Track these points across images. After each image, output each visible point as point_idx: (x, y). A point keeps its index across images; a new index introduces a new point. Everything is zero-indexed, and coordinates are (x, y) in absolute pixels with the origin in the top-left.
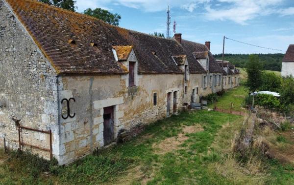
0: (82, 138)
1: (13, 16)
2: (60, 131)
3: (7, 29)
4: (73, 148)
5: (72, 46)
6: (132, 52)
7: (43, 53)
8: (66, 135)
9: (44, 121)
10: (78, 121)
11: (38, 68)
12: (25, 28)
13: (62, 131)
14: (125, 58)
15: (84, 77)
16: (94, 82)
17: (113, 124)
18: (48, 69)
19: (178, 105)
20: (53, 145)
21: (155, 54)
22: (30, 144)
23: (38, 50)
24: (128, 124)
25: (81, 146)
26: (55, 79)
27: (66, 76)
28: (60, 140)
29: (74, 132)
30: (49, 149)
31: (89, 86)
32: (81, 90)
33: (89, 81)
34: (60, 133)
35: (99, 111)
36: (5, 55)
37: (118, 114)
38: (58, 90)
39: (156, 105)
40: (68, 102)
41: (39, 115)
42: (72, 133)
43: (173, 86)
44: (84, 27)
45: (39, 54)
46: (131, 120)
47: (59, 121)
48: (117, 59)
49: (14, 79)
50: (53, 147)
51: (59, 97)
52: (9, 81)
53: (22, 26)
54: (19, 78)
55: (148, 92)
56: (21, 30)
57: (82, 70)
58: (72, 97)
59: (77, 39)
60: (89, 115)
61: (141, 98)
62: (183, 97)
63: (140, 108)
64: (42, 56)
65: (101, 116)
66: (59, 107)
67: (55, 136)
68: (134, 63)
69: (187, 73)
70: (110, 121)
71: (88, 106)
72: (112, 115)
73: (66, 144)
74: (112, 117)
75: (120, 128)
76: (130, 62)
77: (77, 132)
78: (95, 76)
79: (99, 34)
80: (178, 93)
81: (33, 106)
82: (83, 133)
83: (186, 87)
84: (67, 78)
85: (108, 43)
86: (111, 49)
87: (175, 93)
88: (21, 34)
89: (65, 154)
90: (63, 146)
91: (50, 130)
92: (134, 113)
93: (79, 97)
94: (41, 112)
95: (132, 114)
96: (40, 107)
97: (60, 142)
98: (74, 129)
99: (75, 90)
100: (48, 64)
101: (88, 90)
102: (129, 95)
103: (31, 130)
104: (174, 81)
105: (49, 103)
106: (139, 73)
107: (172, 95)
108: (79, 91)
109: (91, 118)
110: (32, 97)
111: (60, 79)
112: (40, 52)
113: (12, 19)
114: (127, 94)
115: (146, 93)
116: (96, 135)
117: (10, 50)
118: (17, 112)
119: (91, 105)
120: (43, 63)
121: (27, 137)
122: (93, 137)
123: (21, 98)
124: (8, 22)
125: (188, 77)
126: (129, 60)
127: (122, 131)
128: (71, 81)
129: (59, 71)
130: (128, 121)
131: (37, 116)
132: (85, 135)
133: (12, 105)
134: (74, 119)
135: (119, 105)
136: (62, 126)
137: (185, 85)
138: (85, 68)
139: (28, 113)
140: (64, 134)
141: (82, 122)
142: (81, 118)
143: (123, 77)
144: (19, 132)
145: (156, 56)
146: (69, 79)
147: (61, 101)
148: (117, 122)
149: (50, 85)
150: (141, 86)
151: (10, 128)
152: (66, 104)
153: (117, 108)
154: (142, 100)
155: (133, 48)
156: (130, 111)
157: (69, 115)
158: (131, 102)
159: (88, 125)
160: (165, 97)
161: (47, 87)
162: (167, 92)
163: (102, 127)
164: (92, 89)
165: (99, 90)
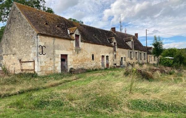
0: (49, 66)
1: (20, 13)
2: (38, 60)
3: (17, 18)
4: (44, 69)
5: (46, 25)
6: (77, 30)
7: (31, 26)
8: (41, 62)
9: (31, 57)
10: (47, 57)
11: (29, 33)
12: (24, 17)
13: (39, 60)
14: (73, 32)
15: (50, 38)
16: (55, 41)
17: (67, 64)
18: (33, 32)
19: (110, 64)
20: (35, 67)
21: (95, 35)
22: (25, 69)
23: (30, 25)
24: (75, 66)
25: (48, 70)
26: (36, 36)
27: (41, 35)
28: (38, 64)
29: (45, 62)
30: (33, 69)
31: (53, 42)
32: (49, 43)
33: (53, 40)
34: (38, 61)
35: (58, 55)
36: (16, 30)
37: (69, 60)
38: (37, 41)
39: (94, 61)
40: (42, 47)
41: (29, 54)
42: (44, 62)
43: (105, 53)
44: (53, 19)
45: (30, 27)
46: (78, 65)
47: (38, 55)
48: (69, 33)
49: (19, 40)
50: (35, 68)
51: (38, 44)
52: (17, 42)
53: (23, 16)
54: (22, 39)
55: (88, 52)
56: (23, 18)
57: (49, 34)
58: (44, 45)
59: (49, 23)
60: (53, 56)
61: (83, 54)
62: (114, 61)
63: (83, 59)
64: (31, 27)
65: (59, 58)
66: (38, 49)
67: (36, 62)
68: (78, 36)
69: (116, 47)
70: (65, 63)
71: (52, 51)
72: (66, 59)
73: (41, 67)
74: (66, 61)
75: (71, 67)
76: (75, 34)
77: (46, 62)
78: (56, 38)
79: (61, 23)
80: (109, 57)
81: (27, 51)
82: (50, 64)
83: (115, 55)
84: (42, 37)
85: (66, 27)
86: (67, 29)
87: (107, 57)
88: (23, 19)
89: (40, 71)
90: (39, 67)
91: (34, 60)
92: (79, 62)
93: (48, 46)
94: (30, 53)
95: (78, 61)
96: (30, 51)
97: (38, 65)
98: (45, 61)
99: (45, 43)
100: (33, 30)
101: (52, 44)
102: (76, 51)
103: (26, 62)
104: (106, 50)
105: (34, 48)
106: (82, 41)
107: (105, 57)
108: (47, 44)
109: (54, 58)
110: (27, 47)
111: (38, 36)
112: (30, 26)
113: (19, 14)
114: (74, 51)
115: (87, 52)
116: (57, 66)
117: (18, 27)
118: (20, 56)
119: (54, 52)
120: (31, 30)
121: (24, 66)
122: (55, 67)
123: (22, 48)
124: (17, 15)
125: (117, 49)
126: (75, 33)
127: (72, 69)
128: (43, 38)
129: (38, 33)
130: (75, 65)
131: (28, 55)
132: (51, 65)
133: (18, 53)
134: (45, 56)
135: (70, 55)
136: (39, 58)
137: (115, 54)
138: (50, 34)
139: (25, 55)
140: (40, 62)
141: (49, 58)
142: (49, 57)
143: (72, 42)
144: (21, 65)
145: (96, 37)
146: (43, 37)
147: (38, 46)
148: (69, 64)
149: (34, 40)
150: (83, 48)
151: (17, 64)
152: (41, 48)
153: (69, 56)
154: (84, 55)
155: (77, 28)
156: (77, 60)
157: (42, 53)
158: (77, 55)
159: (52, 61)
160: (100, 57)
161: (33, 41)
162: (101, 55)
163: (60, 64)
164: (54, 44)
165: (58, 45)
